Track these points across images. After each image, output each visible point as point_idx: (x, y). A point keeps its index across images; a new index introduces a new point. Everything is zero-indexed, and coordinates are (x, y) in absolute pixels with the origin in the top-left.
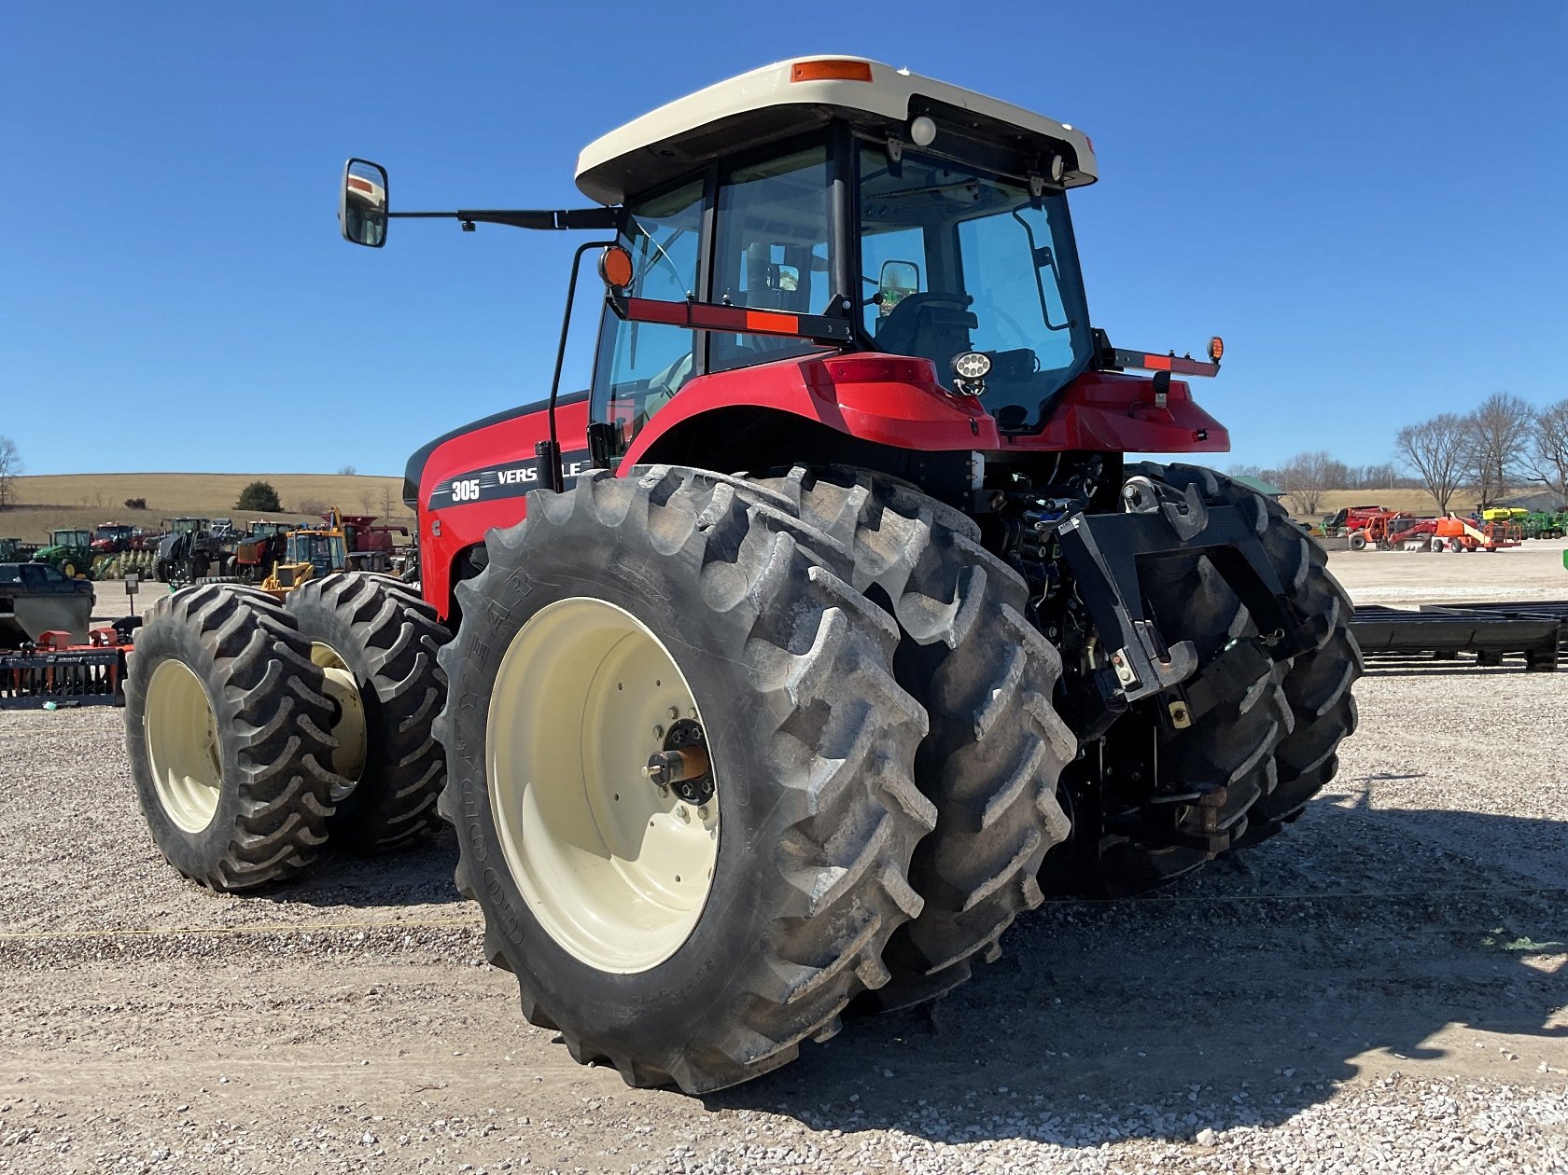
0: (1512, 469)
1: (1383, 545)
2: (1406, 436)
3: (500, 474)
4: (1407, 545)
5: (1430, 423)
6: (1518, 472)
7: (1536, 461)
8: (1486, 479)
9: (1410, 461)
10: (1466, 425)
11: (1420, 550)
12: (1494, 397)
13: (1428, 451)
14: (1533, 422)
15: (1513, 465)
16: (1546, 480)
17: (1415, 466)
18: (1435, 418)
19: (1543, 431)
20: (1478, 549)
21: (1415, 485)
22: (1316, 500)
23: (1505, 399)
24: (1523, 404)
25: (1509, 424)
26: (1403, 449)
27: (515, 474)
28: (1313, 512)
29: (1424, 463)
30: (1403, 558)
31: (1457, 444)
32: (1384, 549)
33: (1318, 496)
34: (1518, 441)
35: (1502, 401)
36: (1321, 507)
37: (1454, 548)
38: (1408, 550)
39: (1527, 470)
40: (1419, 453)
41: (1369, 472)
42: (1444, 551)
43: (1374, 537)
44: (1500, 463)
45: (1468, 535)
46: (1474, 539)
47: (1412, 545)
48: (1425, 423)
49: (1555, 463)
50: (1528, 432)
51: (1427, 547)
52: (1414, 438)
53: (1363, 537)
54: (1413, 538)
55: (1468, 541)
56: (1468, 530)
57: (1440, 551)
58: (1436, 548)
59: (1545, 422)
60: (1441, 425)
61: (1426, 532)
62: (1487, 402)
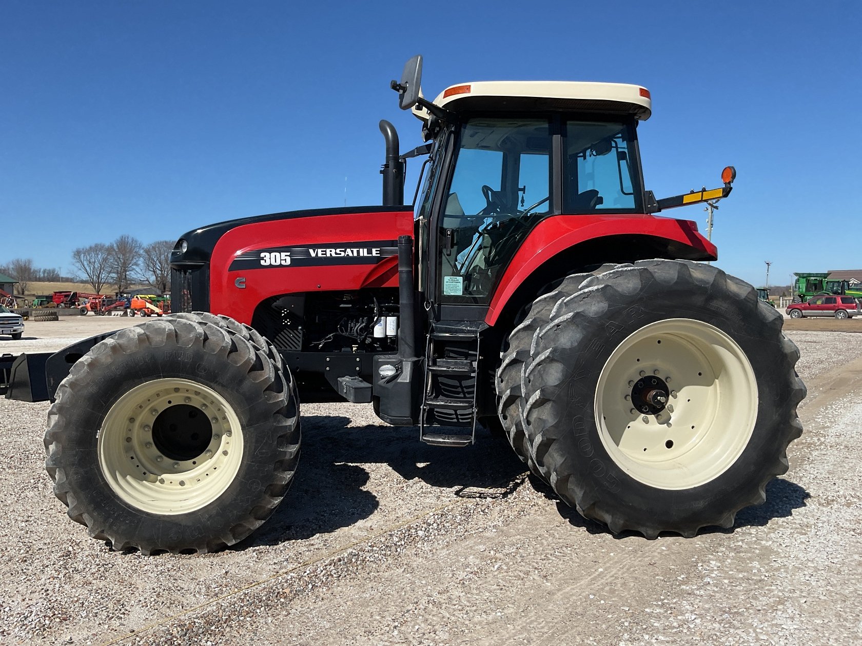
0: (132, 275)
1: (98, 313)
2: (78, 254)
3: (311, 251)
4: (113, 313)
5: (91, 248)
6: (135, 276)
7: (143, 271)
8: (120, 279)
9: (80, 267)
10: (110, 250)
11: (121, 316)
12: (123, 237)
13: (90, 262)
14: (141, 252)
15: (132, 273)
16: (148, 281)
17: (83, 270)
18: (93, 245)
19: (147, 256)
20: (152, 315)
21: (83, 282)
22: (25, 286)
23: (128, 238)
24: (136, 241)
25: (131, 251)
26: (77, 260)
27: (326, 251)
28: (23, 294)
29: (88, 269)
30: (113, 320)
31: (105, 260)
32: (100, 315)
33: (26, 284)
34: (135, 261)
35: (126, 239)
36: (28, 291)
37: (142, 315)
38: (114, 315)
39: (139, 275)
40: (85, 263)
41: (44, 272)
42: (136, 316)
43: (92, 308)
44: (126, 271)
45: (148, 308)
46: (152, 310)
47: (116, 313)
48: (88, 248)
49: (152, 273)
50: (140, 255)
51: (125, 314)
52: (82, 255)
53: (86, 308)
54: (115, 309)
55: (148, 311)
56: (148, 305)
57: (133, 316)
58: (131, 315)
59: (147, 251)
60: (96, 249)
61: (122, 306)
62: (119, 238)
